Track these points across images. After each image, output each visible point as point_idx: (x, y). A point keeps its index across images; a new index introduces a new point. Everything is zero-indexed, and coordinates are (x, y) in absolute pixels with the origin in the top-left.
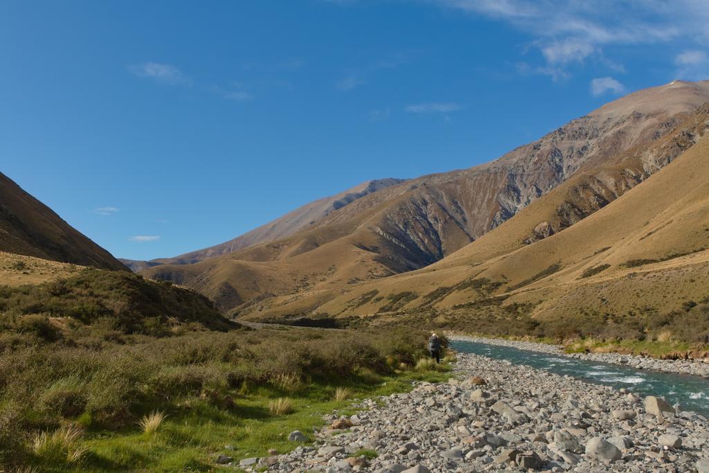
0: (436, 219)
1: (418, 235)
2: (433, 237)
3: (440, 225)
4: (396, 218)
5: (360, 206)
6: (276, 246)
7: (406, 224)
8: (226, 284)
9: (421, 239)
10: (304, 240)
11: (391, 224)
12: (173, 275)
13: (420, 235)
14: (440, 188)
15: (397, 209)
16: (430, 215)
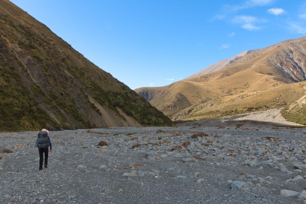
0: (299, 60)
1: (289, 69)
2: (299, 70)
3: (302, 64)
4: (275, 60)
5: (248, 58)
6: (206, 77)
7: (281, 64)
8: (180, 94)
9: (292, 71)
10: (222, 73)
11: (273, 63)
12: (149, 92)
13: (291, 69)
14: (299, 44)
15: (275, 55)
16: (295, 58)
